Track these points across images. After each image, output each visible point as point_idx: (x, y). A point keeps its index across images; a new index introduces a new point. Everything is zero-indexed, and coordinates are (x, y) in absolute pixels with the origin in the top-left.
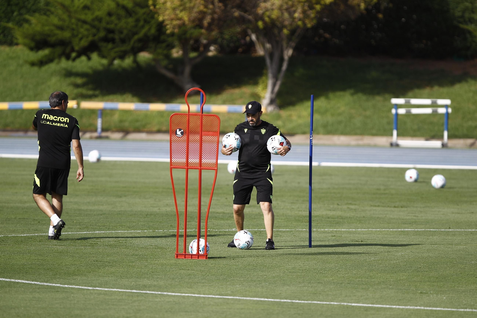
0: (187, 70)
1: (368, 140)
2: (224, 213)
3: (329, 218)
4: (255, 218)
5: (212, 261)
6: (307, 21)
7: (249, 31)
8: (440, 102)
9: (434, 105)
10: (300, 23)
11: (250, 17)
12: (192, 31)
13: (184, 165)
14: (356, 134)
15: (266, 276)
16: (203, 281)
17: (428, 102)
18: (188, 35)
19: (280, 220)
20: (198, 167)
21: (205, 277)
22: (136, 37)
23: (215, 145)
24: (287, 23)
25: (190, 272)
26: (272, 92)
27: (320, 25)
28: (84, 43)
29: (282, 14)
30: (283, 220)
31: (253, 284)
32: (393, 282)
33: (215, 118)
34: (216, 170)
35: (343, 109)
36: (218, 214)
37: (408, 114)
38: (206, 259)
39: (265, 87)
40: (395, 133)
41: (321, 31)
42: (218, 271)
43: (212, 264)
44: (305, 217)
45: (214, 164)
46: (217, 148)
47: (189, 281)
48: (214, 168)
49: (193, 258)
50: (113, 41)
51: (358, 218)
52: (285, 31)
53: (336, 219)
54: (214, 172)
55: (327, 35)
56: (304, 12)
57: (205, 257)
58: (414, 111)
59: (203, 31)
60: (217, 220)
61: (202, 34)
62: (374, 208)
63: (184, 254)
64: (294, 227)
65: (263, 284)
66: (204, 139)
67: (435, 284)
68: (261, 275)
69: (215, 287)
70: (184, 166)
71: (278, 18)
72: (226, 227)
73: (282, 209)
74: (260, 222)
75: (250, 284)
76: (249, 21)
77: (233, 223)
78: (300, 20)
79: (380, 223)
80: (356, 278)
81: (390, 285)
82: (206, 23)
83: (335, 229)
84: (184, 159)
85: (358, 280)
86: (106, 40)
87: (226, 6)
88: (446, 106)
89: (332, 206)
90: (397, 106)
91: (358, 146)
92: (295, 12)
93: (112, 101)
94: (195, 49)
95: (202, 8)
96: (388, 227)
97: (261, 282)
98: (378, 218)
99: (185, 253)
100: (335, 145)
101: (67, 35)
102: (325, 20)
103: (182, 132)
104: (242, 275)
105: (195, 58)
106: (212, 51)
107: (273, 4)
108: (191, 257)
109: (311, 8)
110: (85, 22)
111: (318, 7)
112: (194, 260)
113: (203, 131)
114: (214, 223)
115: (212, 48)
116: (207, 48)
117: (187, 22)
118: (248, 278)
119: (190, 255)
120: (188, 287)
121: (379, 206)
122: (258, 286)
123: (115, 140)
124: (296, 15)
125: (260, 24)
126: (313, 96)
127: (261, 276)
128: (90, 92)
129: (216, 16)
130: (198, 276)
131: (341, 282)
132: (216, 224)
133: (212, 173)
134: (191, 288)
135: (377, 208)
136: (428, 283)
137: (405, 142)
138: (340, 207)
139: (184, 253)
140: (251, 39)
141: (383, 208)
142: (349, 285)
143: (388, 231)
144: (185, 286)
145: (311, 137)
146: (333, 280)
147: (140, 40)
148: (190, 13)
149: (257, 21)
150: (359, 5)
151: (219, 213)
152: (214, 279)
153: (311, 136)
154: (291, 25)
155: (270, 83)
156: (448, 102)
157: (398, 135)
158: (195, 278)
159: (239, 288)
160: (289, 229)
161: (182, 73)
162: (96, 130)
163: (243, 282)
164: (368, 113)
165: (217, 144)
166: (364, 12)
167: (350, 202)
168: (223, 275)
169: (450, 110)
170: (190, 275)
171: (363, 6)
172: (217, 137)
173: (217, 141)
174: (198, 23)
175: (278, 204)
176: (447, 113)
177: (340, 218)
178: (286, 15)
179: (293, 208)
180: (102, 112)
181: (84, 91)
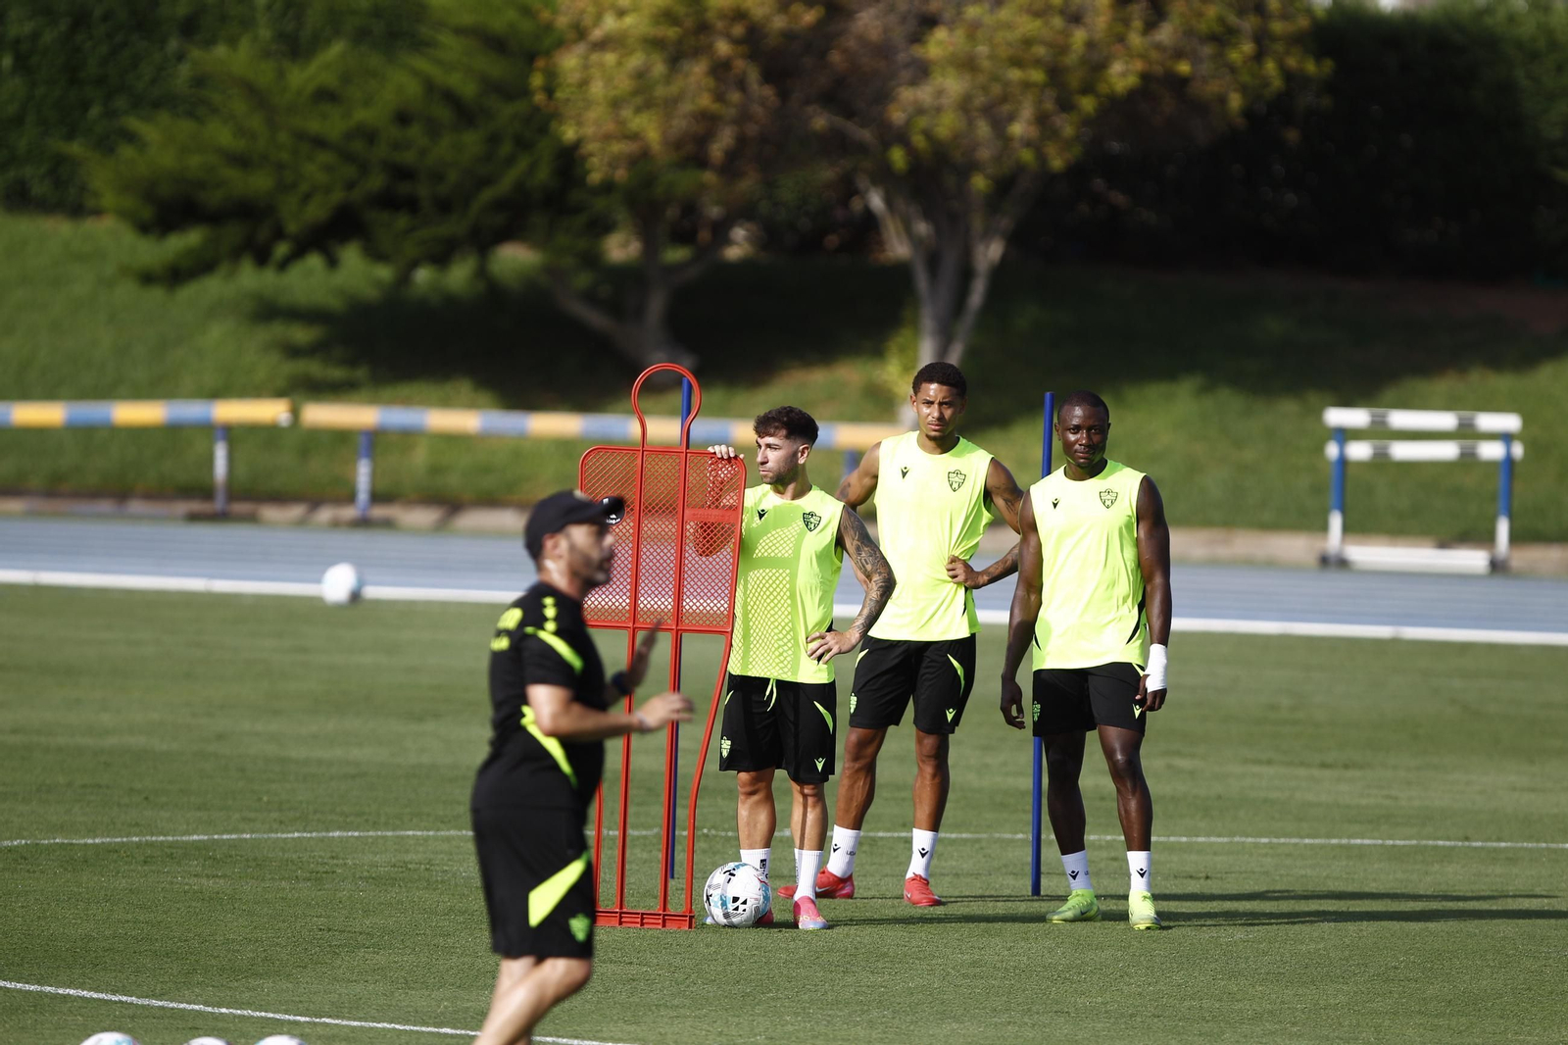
0: (656, 305)
1: (1247, 543)
5: (708, 937)
6: (1051, 150)
7: (862, 180)
8: (1487, 421)
9: (1466, 433)
10: (1027, 155)
11: (865, 134)
12: (674, 175)
13: (623, 618)
14: (1208, 523)
16: (677, 1000)
17: (1446, 420)
18: (659, 191)
20: (668, 624)
21: (682, 987)
22: (487, 195)
24: (984, 154)
25: (633, 970)
27: (1092, 162)
28: (317, 211)
29: (971, 123)
31: (839, 1013)
32: (1303, 1013)
37: (1381, 460)
38: (690, 927)
39: (910, 364)
40: (1336, 521)
41: (1099, 183)
42: (728, 967)
43: (708, 947)
45: (722, 616)
47: (631, 1000)
48: (722, 627)
49: (646, 926)
50: (411, 205)
51: (1198, 802)
52: (979, 182)
54: (721, 640)
55: (1119, 198)
56: (1042, 120)
57: (687, 923)
58: (1402, 451)
59: (708, 176)
61: (704, 186)
62: (1256, 769)
63: (617, 912)
64: (988, 827)
65: (875, 1014)
67: (1442, 1022)
68: (869, 984)
69: (715, 1022)
70: (623, 622)
71: (957, 137)
75: (830, 1012)
76: (862, 148)
78: (1028, 144)
79: (1273, 818)
80: (1183, 999)
81: (1294, 1024)
82: (717, 149)
84: (624, 598)
85: (1187, 1004)
86: (388, 201)
87: (783, 95)
88: (1506, 438)
90: (1344, 435)
91: (1214, 563)
92: (1011, 118)
93: (407, 402)
94: (683, 237)
95: (705, 101)
96: (1299, 833)
97: (865, 1008)
98: (1266, 800)
99: (621, 908)
101: (259, 183)
102: (1114, 146)
104: (807, 982)
105: (681, 267)
106: (739, 245)
107: (940, 93)
108: (639, 920)
109: (1065, 105)
110: (320, 143)
111: (1088, 104)
112: (650, 931)
113: (688, 507)
115: (739, 233)
116: (720, 232)
117: (655, 148)
118: (826, 993)
119: (638, 914)
121: (1270, 762)
122: (858, 1019)
123: (415, 532)
124: (1017, 129)
125: (898, 157)
126: (1053, 397)
127: (868, 987)
128: (337, 373)
129: (751, 129)
130: (659, 986)
131: (1130, 1011)
133: (716, 645)
135: (1264, 769)
136: (1419, 1020)
137: (1369, 554)
139: (616, 907)
140: (867, 207)
141: (1284, 770)
142: (1156, 1020)
143: (1296, 844)
146: (1105, 1003)
147: (499, 205)
148: (668, 116)
149: (886, 145)
150: (1223, 100)
152: (711, 995)
154: (998, 160)
155: (926, 348)
156: (1510, 422)
157: (1347, 529)
158: (651, 991)
159: (793, 1024)
160: (973, 833)
161: (639, 314)
162: (350, 498)
163: (808, 1005)
164: (1249, 455)
166: (1239, 122)
168: (742, 982)
169: (1518, 450)
170: (634, 980)
171: (1235, 102)
174: (692, 151)
176: (1509, 461)
178: (983, 128)
179: (986, 766)
180: (374, 440)
181: (314, 368)
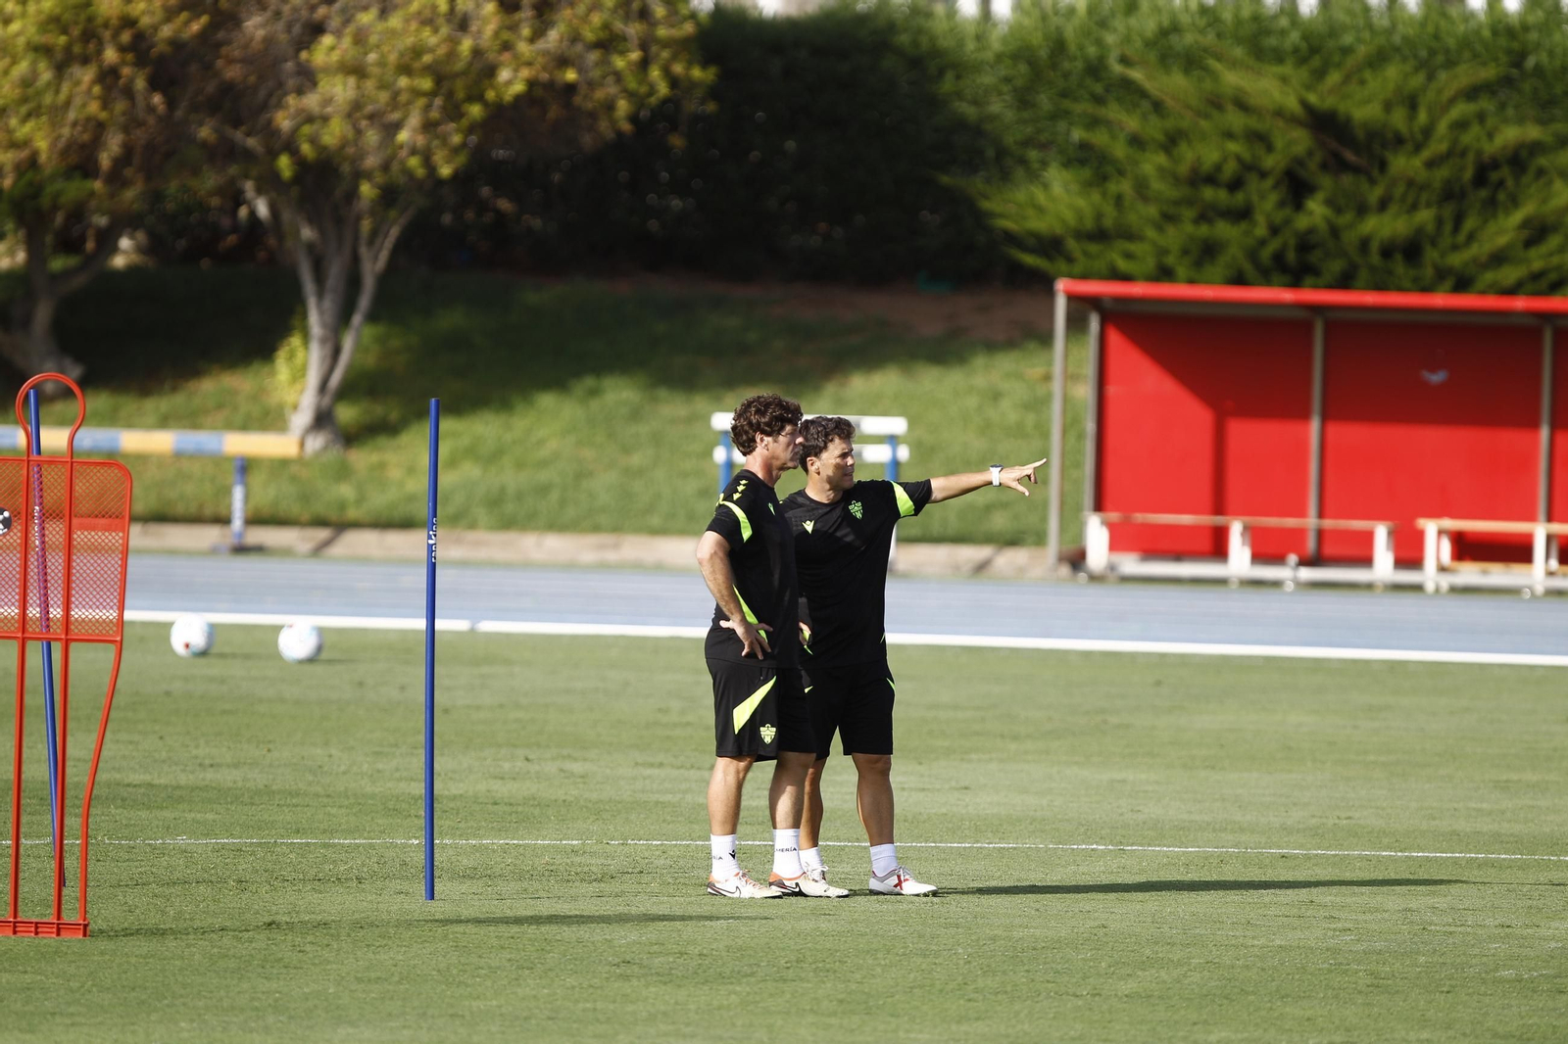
0: (43, 314)
1: (636, 548)
2: (151, 785)
3: (496, 804)
4: (252, 804)
5: (103, 944)
6: (439, 157)
7: (249, 187)
8: (872, 425)
10: (414, 162)
11: (252, 142)
12: (59, 185)
13: (13, 629)
14: (596, 529)
15: (280, 992)
16: (72, 1009)
18: (45, 201)
19: (334, 811)
20: (57, 634)
21: (77, 995)
23: (117, 560)
24: (371, 162)
25: (28, 978)
26: (323, 387)
27: (478, 170)
29: (359, 132)
30: (343, 810)
31: (235, 1019)
32: (697, 1013)
33: (116, 471)
34: (119, 644)
35: (553, 445)
36: (130, 789)
38: (85, 935)
39: (299, 374)
41: (486, 191)
42: (124, 976)
43: (102, 953)
44: (415, 799)
45: (111, 625)
46: (121, 573)
47: (26, 1008)
48: (112, 636)
49: (40, 935)
51: (590, 805)
52: (366, 189)
53: (520, 809)
54: (112, 648)
55: (504, 205)
56: (428, 126)
57: (82, 932)
59: (98, 185)
60: (125, 808)
61: (92, 194)
62: (648, 772)
63: (10, 922)
64: (380, 832)
65: (271, 1019)
66: (79, 543)
67: (833, 1021)
68: (264, 990)
69: (111, 1030)
70: (13, 632)
71: (343, 146)
72: (155, 833)
73: (344, 773)
74: (270, 816)
75: (226, 1019)
76: (248, 155)
77: (179, 819)
78: (414, 152)
79: (664, 821)
80: (577, 1001)
81: (688, 1025)
82: (105, 160)
83: (513, 839)
84: (13, 608)
85: (581, 1006)
87: (171, 104)
88: (892, 440)
89: (507, 766)
91: (603, 567)
92: (397, 126)
94: (69, 243)
95: (94, 107)
96: (690, 836)
97: (261, 1014)
98: (657, 803)
99: (15, 917)
100: (527, 565)
102: (500, 154)
103: (5, 518)
104: (201, 989)
105: (67, 274)
106: (125, 253)
107: (328, 101)
108: (33, 929)
109: (454, 112)
111: (475, 111)
112: (45, 941)
113: (76, 516)
114: (118, 818)
115: (125, 243)
116: (107, 242)
117: (43, 158)
118: (221, 999)
119: (32, 923)
120: (20, 1030)
121: (661, 765)
122: (253, 1025)
124: (403, 136)
125: (284, 163)
126: (438, 402)
127: (263, 993)
129: (140, 136)
130: (54, 994)
131: (525, 1014)
132: (124, 822)
133: (105, 655)
134: (32, 1032)
135: (656, 772)
136: (811, 1019)
138: (534, 768)
139: (10, 917)
140: (253, 213)
141: (675, 773)
142: (550, 1022)
143: (688, 845)
144: (10, 1027)
145: (430, 537)
146: (500, 1007)
148: (54, 124)
149: (273, 154)
150: (610, 106)
151: (135, 786)
152: (106, 1003)
153: (431, 533)
154: (386, 167)
155: (313, 358)
156: (897, 425)
158: (46, 1000)
159: (189, 1031)
160: (365, 839)
161: (26, 323)
163: (202, 1012)
164: (636, 460)
165: (121, 559)
166: (626, 127)
167: (565, 752)
168: (137, 989)
169: (903, 453)
170: (28, 989)
171: (623, 106)
172: (121, 534)
173: (120, 548)
174: (80, 160)
175: (330, 756)
176: (895, 462)
177: (531, 802)
178: (372, 137)
179: (379, 771)
